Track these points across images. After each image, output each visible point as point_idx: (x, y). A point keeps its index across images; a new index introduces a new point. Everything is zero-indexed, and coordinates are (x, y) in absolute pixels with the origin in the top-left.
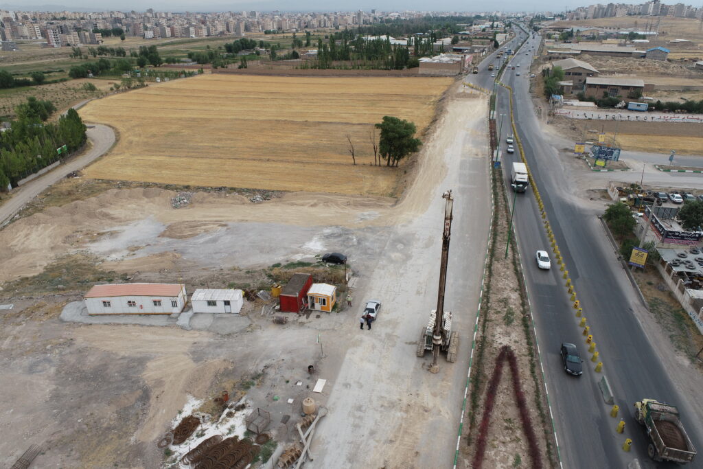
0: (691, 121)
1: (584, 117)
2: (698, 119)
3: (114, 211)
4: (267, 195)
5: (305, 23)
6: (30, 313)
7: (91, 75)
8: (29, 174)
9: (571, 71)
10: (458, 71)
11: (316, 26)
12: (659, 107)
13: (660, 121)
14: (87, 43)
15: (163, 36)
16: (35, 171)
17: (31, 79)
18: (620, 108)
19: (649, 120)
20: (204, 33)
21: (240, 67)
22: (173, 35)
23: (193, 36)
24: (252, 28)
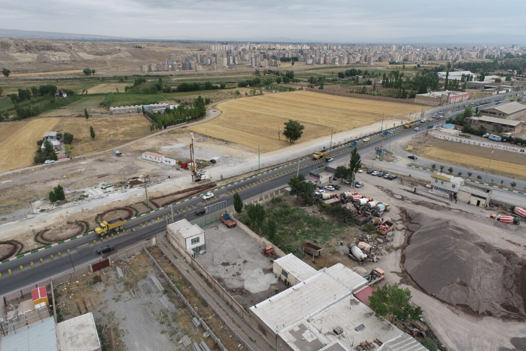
0: (508, 150)
1: (443, 138)
2: (514, 150)
3: (179, 140)
4: (227, 142)
5: (430, 56)
6: (132, 156)
7: (248, 86)
8: (172, 125)
9: (489, 111)
10: (439, 103)
11: (437, 59)
12: (509, 140)
13: (488, 147)
14: (272, 66)
15: (319, 63)
16: (175, 124)
17: (219, 86)
18: (485, 137)
19: (482, 145)
20: (346, 62)
21: (320, 88)
22: (325, 63)
23: (337, 64)
24: (384, 59)
